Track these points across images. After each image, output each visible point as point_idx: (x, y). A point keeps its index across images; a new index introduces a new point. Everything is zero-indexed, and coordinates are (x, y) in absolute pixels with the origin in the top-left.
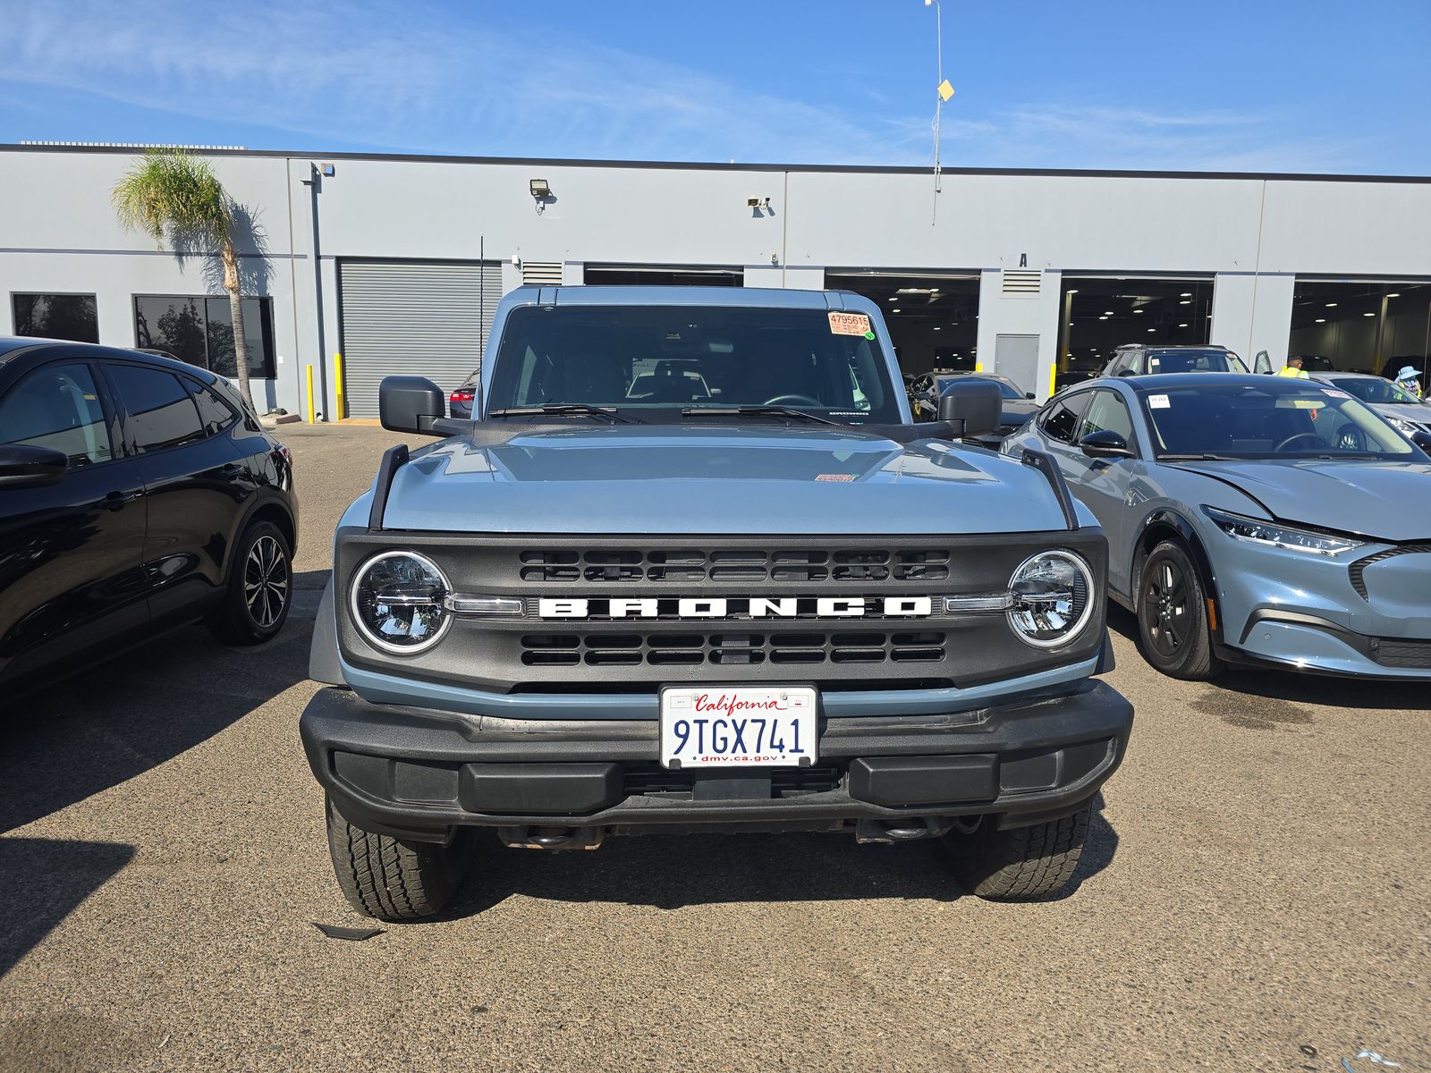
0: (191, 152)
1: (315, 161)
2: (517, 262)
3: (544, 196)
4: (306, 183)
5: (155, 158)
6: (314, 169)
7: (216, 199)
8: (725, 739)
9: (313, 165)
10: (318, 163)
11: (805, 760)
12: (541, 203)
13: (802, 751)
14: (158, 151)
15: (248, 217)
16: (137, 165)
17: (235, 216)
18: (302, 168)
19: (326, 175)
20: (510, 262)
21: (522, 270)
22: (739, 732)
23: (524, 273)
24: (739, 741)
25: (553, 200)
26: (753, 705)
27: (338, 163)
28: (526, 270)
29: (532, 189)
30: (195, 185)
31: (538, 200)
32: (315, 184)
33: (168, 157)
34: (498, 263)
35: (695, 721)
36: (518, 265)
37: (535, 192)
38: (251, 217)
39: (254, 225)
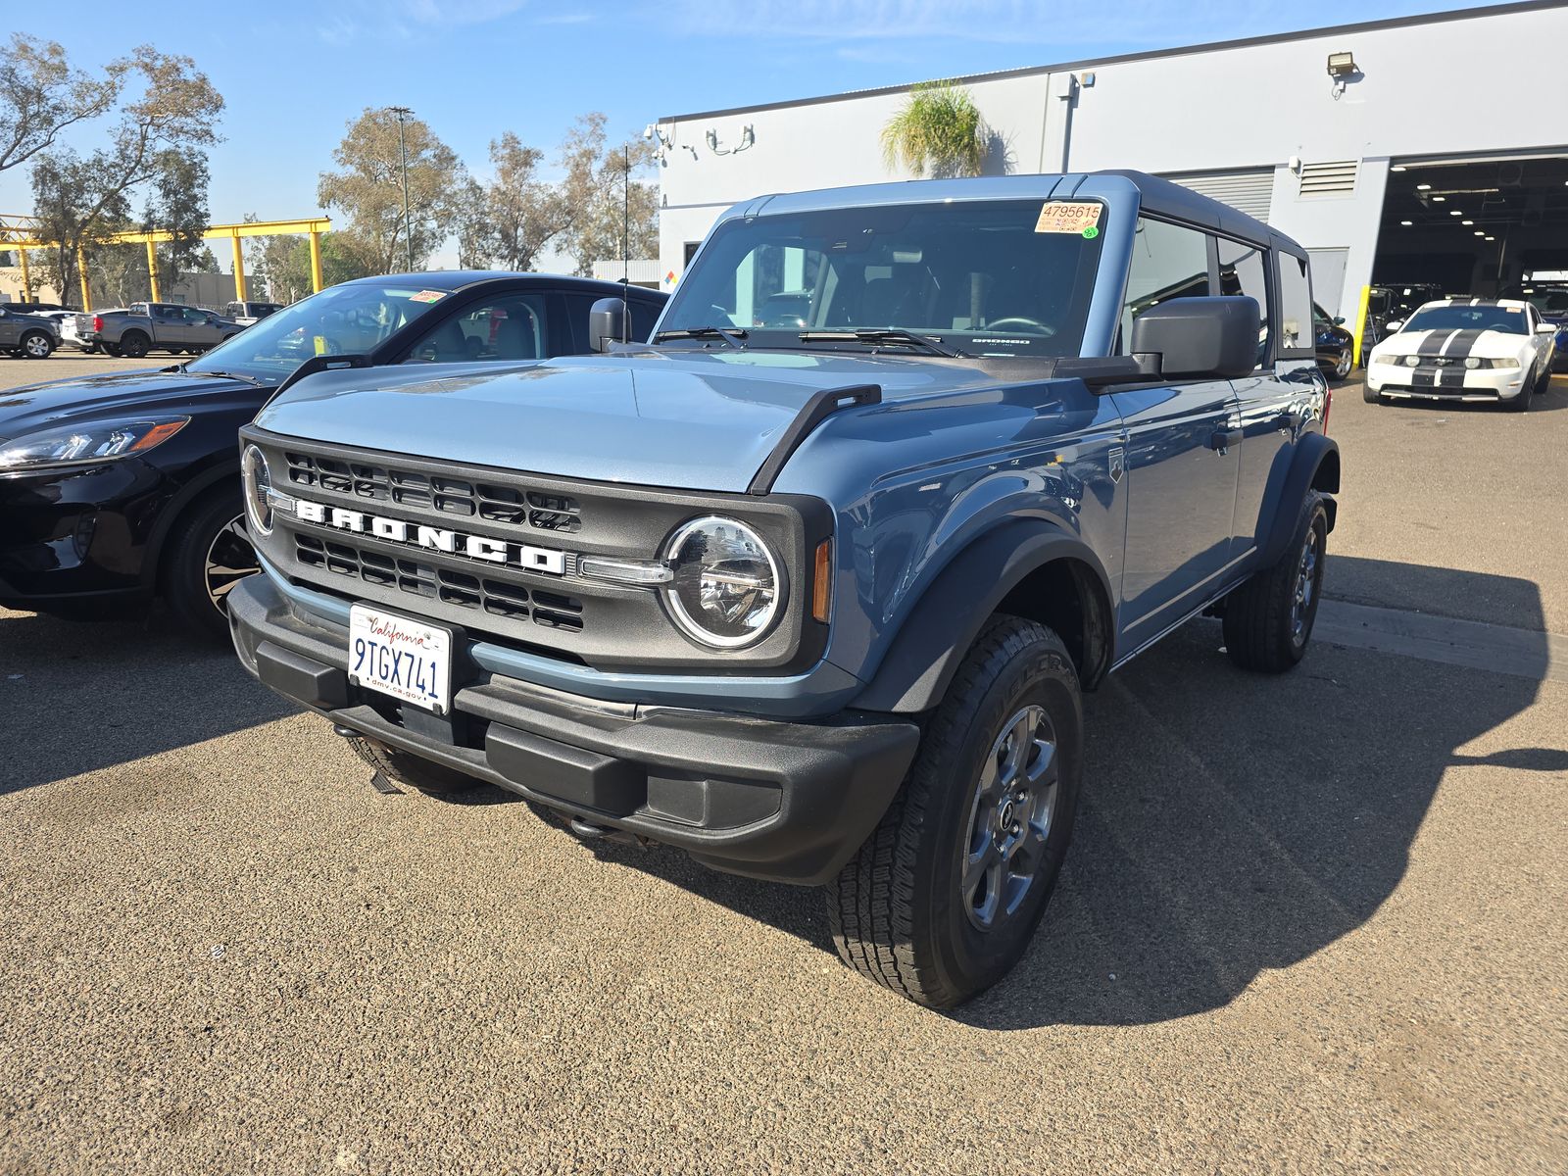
0: (955, 82)
1: (1074, 72)
2: (1296, 165)
3: (1347, 74)
4: (1063, 98)
5: (919, 93)
6: (1074, 81)
7: (971, 129)
8: (386, 666)
9: (1073, 77)
10: (1078, 74)
11: (438, 707)
12: (1341, 83)
13: (436, 697)
14: (923, 87)
15: (1002, 143)
16: (903, 103)
17: (990, 145)
18: (1061, 82)
19: (1085, 86)
20: (1286, 165)
21: (1300, 175)
22: (397, 662)
23: (1303, 178)
24: (396, 672)
25: (1359, 77)
26: (407, 638)
27: (1098, 70)
28: (1307, 174)
29: (1330, 67)
30: (954, 117)
31: (1337, 80)
32: (1072, 99)
33: (932, 90)
34: (1270, 169)
35: (370, 643)
36: (1297, 170)
37: (1333, 71)
38: (1005, 142)
39: (1007, 152)
